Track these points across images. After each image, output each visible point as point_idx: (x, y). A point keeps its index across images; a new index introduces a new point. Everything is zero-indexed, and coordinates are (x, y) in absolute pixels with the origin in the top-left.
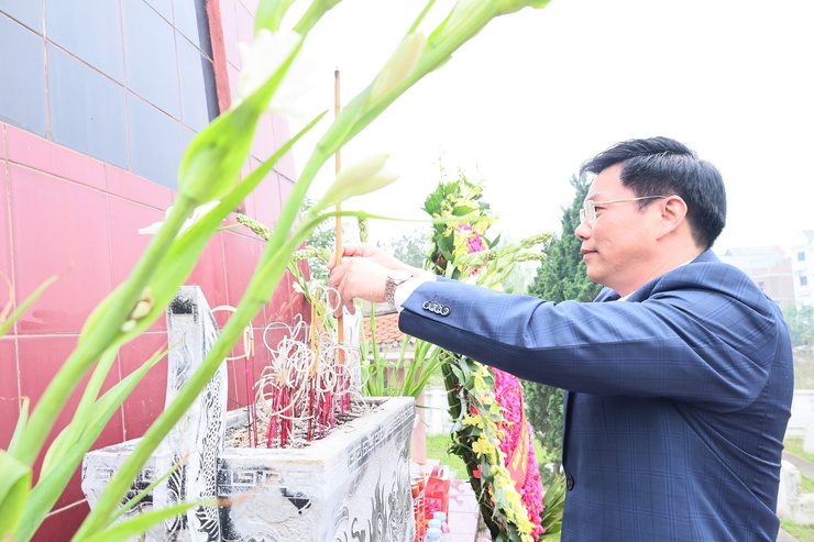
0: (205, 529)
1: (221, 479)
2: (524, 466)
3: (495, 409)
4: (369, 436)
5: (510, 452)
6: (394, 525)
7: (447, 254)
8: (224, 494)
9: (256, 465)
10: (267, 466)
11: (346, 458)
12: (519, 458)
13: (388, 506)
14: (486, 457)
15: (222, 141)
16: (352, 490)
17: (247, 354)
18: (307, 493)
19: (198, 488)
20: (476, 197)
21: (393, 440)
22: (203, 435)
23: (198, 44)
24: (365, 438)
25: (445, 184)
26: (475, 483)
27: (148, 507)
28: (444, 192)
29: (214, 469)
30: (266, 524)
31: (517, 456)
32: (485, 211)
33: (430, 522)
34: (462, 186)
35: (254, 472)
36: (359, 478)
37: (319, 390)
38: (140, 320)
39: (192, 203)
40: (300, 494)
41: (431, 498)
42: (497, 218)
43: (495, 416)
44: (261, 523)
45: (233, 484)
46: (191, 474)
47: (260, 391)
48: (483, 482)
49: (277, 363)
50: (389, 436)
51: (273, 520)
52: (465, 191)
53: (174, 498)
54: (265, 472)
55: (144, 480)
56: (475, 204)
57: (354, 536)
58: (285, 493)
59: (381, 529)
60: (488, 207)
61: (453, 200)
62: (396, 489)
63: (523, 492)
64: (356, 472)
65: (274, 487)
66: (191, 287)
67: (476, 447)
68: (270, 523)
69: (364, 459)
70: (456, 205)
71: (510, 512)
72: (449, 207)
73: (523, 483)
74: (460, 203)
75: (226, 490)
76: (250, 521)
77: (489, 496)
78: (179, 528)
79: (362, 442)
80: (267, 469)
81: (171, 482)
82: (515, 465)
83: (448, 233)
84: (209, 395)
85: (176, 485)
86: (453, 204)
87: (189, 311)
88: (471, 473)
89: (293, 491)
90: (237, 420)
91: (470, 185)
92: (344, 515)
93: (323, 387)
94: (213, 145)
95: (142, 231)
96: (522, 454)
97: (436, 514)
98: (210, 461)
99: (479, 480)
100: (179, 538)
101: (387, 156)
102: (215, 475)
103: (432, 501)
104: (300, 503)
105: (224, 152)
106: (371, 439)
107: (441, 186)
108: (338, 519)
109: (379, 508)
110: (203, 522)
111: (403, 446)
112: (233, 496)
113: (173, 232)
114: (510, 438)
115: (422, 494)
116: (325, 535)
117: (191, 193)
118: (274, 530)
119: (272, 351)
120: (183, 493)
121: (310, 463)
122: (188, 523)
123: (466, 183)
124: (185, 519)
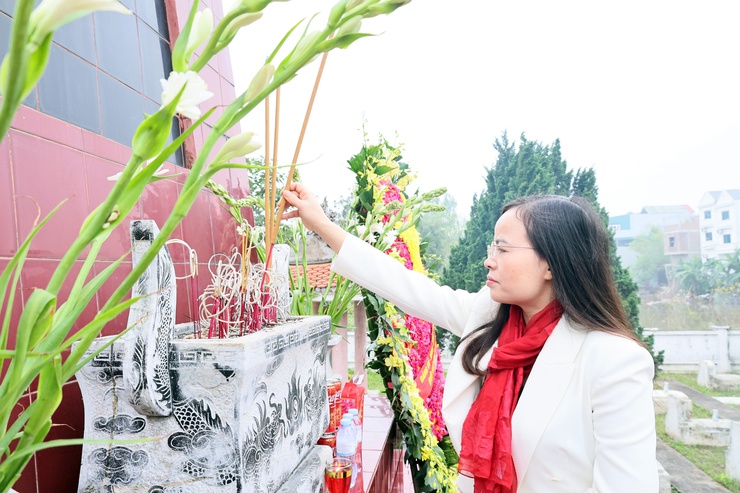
0: (160, 391)
1: (172, 357)
2: (431, 380)
3: (404, 332)
4: (285, 336)
5: (418, 368)
6: (309, 408)
7: (367, 205)
8: (174, 369)
9: (197, 347)
10: (204, 348)
11: (264, 347)
12: (426, 374)
13: (303, 393)
14: (396, 369)
15: (155, 126)
16: (270, 371)
17: (193, 274)
18: (232, 366)
19: (154, 361)
20: (398, 158)
21: (309, 344)
22: (158, 325)
23: (157, 30)
24: (281, 337)
25: (368, 147)
26: (390, 393)
27: (119, 379)
28: (367, 153)
29: (166, 350)
30: (203, 389)
31: (425, 372)
32: (406, 171)
33: (345, 415)
34: (384, 149)
35: (195, 353)
36: (276, 364)
37: (248, 302)
38: (112, 222)
39: (139, 159)
40: (227, 367)
41: (348, 398)
42: (416, 177)
43: (404, 337)
44: (200, 388)
45: (180, 361)
46: (150, 350)
47: (203, 303)
48: (395, 391)
49: (217, 283)
50: (304, 341)
51: (209, 386)
52: (386, 153)
53: (137, 367)
54: (203, 353)
55: (117, 360)
56: (396, 164)
57: (272, 405)
58: (217, 366)
59: (296, 408)
60: (407, 167)
61: (375, 160)
62: (312, 382)
63: (428, 400)
64: (272, 359)
65: (209, 362)
66: (148, 221)
67: (389, 362)
68: (207, 388)
69: (280, 351)
70: (378, 165)
71: (414, 413)
72: (371, 167)
73: (429, 393)
74: (382, 163)
75: (175, 366)
76: (192, 387)
77: (400, 403)
78: (141, 388)
79: (278, 338)
80: (204, 350)
81: (135, 357)
82: (422, 378)
83: (369, 188)
84: (162, 298)
85: (139, 359)
86: (374, 165)
87: (147, 238)
88: (386, 386)
89: (222, 365)
90: (188, 329)
91: (391, 148)
92: (262, 387)
93: (252, 300)
94: (150, 128)
95: (109, 178)
96: (430, 370)
97: (350, 410)
98: (163, 344)
99: (392, 390)
100: (142, 395)
101: (252, 134)
102: (167, 355)
103: (348, 401)
104: (228, 373)
105: (156, 132)
106: (286, 339)
107: (364, 149)
108: (257, 389)
109: (294, 392)
110: (159, 386)
111: (319, 351)
112: (181, 370)
113: (130, 175)
114: (419, 357)
115: (338, 394)
116: (246, 398)
117: (138, 154)
118: (210, 393)
119: (214, 275)
120: (144, 364)
121: (235, 345)
122: (148, 385)
123: (388, 147)
124: (146, 381)
